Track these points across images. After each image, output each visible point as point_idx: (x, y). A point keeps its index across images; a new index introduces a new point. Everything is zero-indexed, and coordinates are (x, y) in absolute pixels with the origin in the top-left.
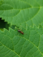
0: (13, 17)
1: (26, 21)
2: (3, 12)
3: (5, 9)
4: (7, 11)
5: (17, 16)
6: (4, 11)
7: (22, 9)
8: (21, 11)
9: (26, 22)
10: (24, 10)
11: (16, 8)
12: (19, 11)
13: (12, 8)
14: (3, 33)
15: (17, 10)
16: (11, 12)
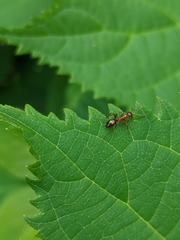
0: (103, 66)
1: (157, 80)
2: (63, 43)
3: (73, 32)
4: (77, 37)
5: (116, 59)
6: (69, 39)
7: (139, 30)
8: (134, 38)
9: (156, 87)
10: (147, 34)
11: (114, 26)
12: (126, 40)
13: (98, 28)
14: (85, 129)
15: (119, 34)
16: (94, 45)
